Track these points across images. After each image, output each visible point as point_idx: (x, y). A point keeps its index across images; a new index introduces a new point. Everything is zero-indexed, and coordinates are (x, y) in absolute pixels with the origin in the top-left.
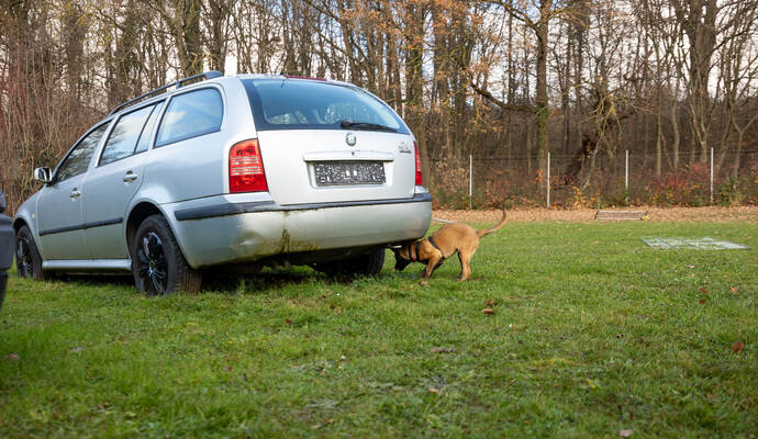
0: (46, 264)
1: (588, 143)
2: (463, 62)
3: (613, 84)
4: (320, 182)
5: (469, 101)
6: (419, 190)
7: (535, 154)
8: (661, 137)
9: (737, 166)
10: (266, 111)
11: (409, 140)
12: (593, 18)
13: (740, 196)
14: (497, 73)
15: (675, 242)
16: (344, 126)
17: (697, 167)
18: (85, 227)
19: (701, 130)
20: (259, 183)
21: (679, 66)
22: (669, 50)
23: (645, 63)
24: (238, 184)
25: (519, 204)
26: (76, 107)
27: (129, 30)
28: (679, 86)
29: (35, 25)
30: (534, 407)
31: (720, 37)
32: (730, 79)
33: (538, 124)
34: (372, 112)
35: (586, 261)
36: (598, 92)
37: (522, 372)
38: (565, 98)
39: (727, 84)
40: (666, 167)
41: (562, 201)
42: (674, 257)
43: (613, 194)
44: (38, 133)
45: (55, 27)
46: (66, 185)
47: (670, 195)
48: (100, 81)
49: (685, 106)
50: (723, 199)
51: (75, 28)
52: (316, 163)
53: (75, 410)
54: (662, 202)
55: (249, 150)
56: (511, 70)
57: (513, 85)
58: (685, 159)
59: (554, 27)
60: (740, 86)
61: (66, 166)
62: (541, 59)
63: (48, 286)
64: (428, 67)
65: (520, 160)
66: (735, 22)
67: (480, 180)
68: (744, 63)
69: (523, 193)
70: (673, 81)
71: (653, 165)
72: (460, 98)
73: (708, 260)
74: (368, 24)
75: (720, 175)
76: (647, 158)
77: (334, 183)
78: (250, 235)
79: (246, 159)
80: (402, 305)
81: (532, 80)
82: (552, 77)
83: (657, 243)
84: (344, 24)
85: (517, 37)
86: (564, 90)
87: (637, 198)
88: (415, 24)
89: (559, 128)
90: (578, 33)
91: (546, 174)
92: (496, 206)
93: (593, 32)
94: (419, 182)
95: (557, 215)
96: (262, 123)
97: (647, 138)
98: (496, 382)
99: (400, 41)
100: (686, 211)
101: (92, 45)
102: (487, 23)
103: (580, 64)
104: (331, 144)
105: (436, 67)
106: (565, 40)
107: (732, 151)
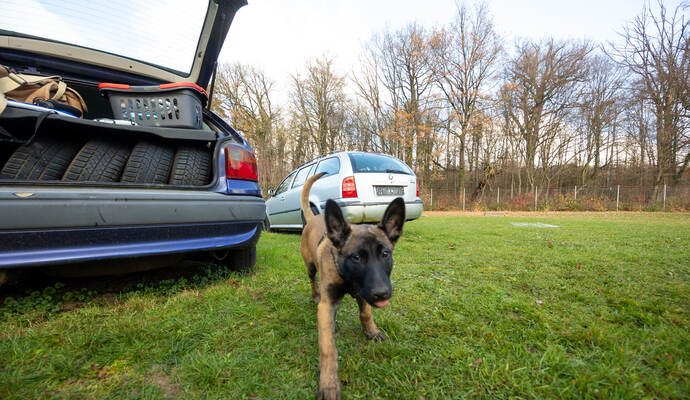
0: (271, 226)
1: (481, 185)
2: (429, 151)
3: (492, 161)
4: (378, 194)
5: (431, 168)
6: (418, 198)
7: (458, 190)
8: (513, 182)
9: (547, 195)
10: (357, 166)
11: (414, 178)
12: (484, 133)
13: (549, 207)
14: (443, 156)
15: (525, 224)
16: (388, 171)
17: (530, 195)
18: (286, 212)
19: (531, 179)
20: (354, 194)
21: (522, 152)
22: (518, 145)
23: (507, 152)
24: (345, 194)
25: (451, 209)
26: (281, 171)
27: (300, 142)
28: (521, 161)
29: (268, 141)
30: (489, 288)
31: (541, 140)
32: (544, 158)
33: (460, 177)
34: (399, 166)
35: (488, 230)
36: (486, 164)
37: (477, 273)
38: (471, 167)
39: (544, 160)
40: (515, 194)
41: (469, 208)
42: (526, 230)
43: (491, 205)
44: (268, 180)
45: (275, 142)
46: (279, 196)
47: (517, 206)
48: (289, 162)
49: (523, 170)
50: (541, 208)
51: (282, 142)
52: (377, 186)
53: (286, 278)
54: (513, 209)
55: (349, 181)
56: (449, 155)
57: (449, 162)
58: (524, 192)
59: (467, 137)
60: (550, 161)
61: (279, 190)
62: (462, 150)
63: (272, 234)
64: (414, 154)
65: (451, 191)
66: (548, 133)
67: (435, 199)
68: (551, 151)
69: (454, 204)
70: (519, 159)
71: (509, 194)
72: (427, 167)
73: (544, 232)
74: (390, 137)
75: (540, 198)
76: (507, 191)
77: (383, 195)
78: (350, 215)
79: (349, 185)
80: (413, 245)
81: (458, 159)
82: (466, 158)
83: (517, 225)
84: (382, 138)
85: (452, 141)
86: (471, 163)
87: (503, 207)
88: (410, 138)
89: (468, 179)
90: (477, 139)
91: (463, 197)
92: (442, 210)
93: (483, 140)
94: (418, 195)
95: (468, 214)
96: (356, 169)
97: (506, 182)
98: (467, 276)
99: (404, 144)
100: (525, 213)
101: (287, 148)
102: (439, 136)
103: (477, 152)
104: (383, 179)
105: (418, 154)
106: (471, 143)
107: (545, 189)
